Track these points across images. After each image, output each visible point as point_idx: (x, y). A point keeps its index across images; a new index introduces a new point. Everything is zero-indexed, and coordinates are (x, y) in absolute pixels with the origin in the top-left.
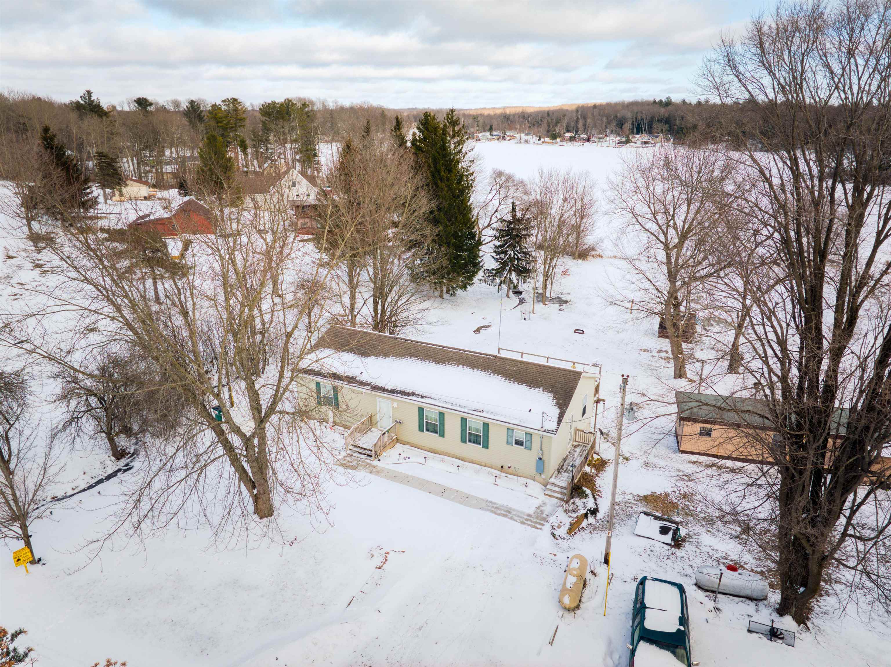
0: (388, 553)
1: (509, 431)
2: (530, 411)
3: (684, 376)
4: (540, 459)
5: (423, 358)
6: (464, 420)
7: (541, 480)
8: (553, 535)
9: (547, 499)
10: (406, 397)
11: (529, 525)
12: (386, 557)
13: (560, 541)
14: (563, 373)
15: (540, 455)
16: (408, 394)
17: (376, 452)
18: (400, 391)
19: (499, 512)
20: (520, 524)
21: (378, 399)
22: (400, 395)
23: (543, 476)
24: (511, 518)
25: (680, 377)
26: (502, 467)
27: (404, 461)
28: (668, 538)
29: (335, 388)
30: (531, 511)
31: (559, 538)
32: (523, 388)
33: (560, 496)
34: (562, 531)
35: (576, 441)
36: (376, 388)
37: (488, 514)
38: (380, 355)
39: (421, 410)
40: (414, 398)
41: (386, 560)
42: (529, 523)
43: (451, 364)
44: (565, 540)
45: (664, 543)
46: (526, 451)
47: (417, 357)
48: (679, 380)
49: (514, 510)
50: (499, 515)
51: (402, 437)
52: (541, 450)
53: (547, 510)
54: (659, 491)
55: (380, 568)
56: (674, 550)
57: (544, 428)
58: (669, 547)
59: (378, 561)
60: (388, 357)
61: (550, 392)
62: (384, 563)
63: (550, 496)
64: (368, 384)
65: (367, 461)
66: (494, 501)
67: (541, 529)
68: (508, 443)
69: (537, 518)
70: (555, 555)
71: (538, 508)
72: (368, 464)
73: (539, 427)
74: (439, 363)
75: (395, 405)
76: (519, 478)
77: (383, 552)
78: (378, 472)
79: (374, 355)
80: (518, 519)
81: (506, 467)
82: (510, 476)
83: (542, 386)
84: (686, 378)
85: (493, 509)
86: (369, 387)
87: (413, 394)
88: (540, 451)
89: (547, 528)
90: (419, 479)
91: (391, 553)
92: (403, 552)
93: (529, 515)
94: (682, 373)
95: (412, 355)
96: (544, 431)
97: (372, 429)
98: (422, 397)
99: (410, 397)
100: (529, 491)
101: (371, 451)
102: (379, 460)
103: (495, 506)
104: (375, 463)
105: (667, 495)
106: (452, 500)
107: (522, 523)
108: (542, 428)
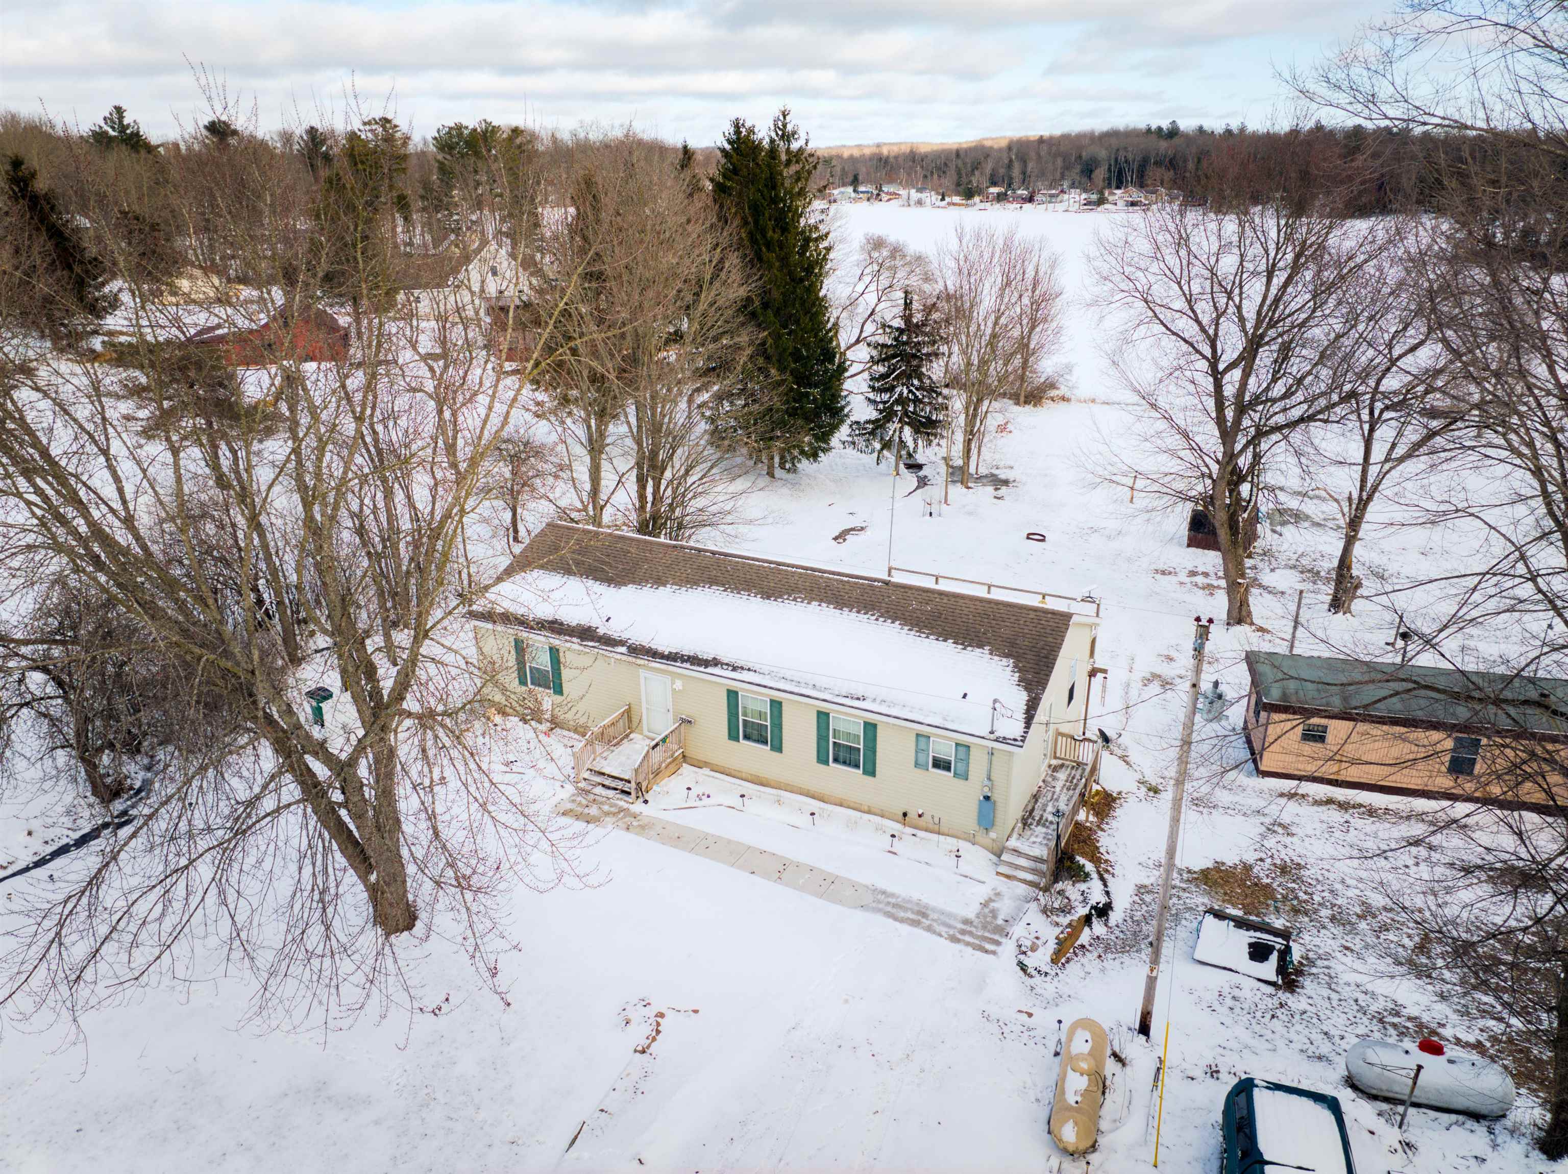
0: (661, 1015)
1: (920, 739)
2: (965, 696)
3: (1248, 621)
4: (987, 798)
5: (736, 588)
6: (823, 717)
7: (986, 841)
8: (1023, 967)
9: (1002, 885)
10: (702, 669)
11: (968, 944)
12: (658, 1024)
13: (1038, 980)
14: (1032, 615)
15: (986, 790)
16: (706, 663)
17: (638, 784)
18: (689, 657)
19: (902, 914)
20: (947, 942)
21: (642, 673)
22: (688, 665)
23: (993, 835)
24: (929, 929)
25: (1239, 622)
26: (905, 815)
27: (698, 803)
28: (1269, 969)
29: (554, 652)
30: (971, 912)
31: (1034, 973)
32: (948, 648)
33: (1030, 877)
34: (1041, 958)
35: (1055, 758)
36: (636, 650)
37: (880, 919)
38: (647, 582)
39: (732, 695)
40: (717, 670)
41: (658, 1032)
42: (967, 938)
43: (795, 600)
44: (1049, 978)
45: (1259, 980)
46: (956, 780)
47: (723, 585)
48: (1238, 628)
49: (934, 910)
50: (902, 921)
51: (694, 752)
52: (989, 779)
53: (1005, 908)
54: (1230, 859)
55: (643, 1052)
56: (1284, 996)
57: (997, 734)
58: (1270, 990)
59: (639, 1033)
60: (665, 585)
61: (1007, 656)
62: (654, 1039)
63: (1008, 877)
64: (622, 643)
65: (622, 803)
66: (890, 889)
67: (994, 953)
68: (917, 765)
69: (984, 928)
70: (1030, 1015)
71: (985, 905)
72: (622, 810)
73: (985, 732)
74: (768, 598)
75: (678, 685)
76: (942, 838)
77: (651, 1012)
78: (643, 828)
79: (634, 583)
80: (943, 930)
81: (912, 815)
82: (921, 834)
83: (989, 644)
84: (1252, 624)
85: (889, 909)
86: (623, 649)
87: (716, 662)
88: (986, 782)
89: (1008, 949)
90: (729, 842)
91: (670, 1015)
92: (696, 1011)
93: (966, 922)
94: (1244, 613)
95: (713, 582)
96: (996, 740)
97: (632, 736)
98: (735, 669)
99: (710, 670)
100: (964, 867)
101: (629, 782)
102: (646, 802)
103: (893, 900)
104: (638, 807)
105: (1247, 868)
106: (802, 889)
107: (954, 939)
108: (992, 732)
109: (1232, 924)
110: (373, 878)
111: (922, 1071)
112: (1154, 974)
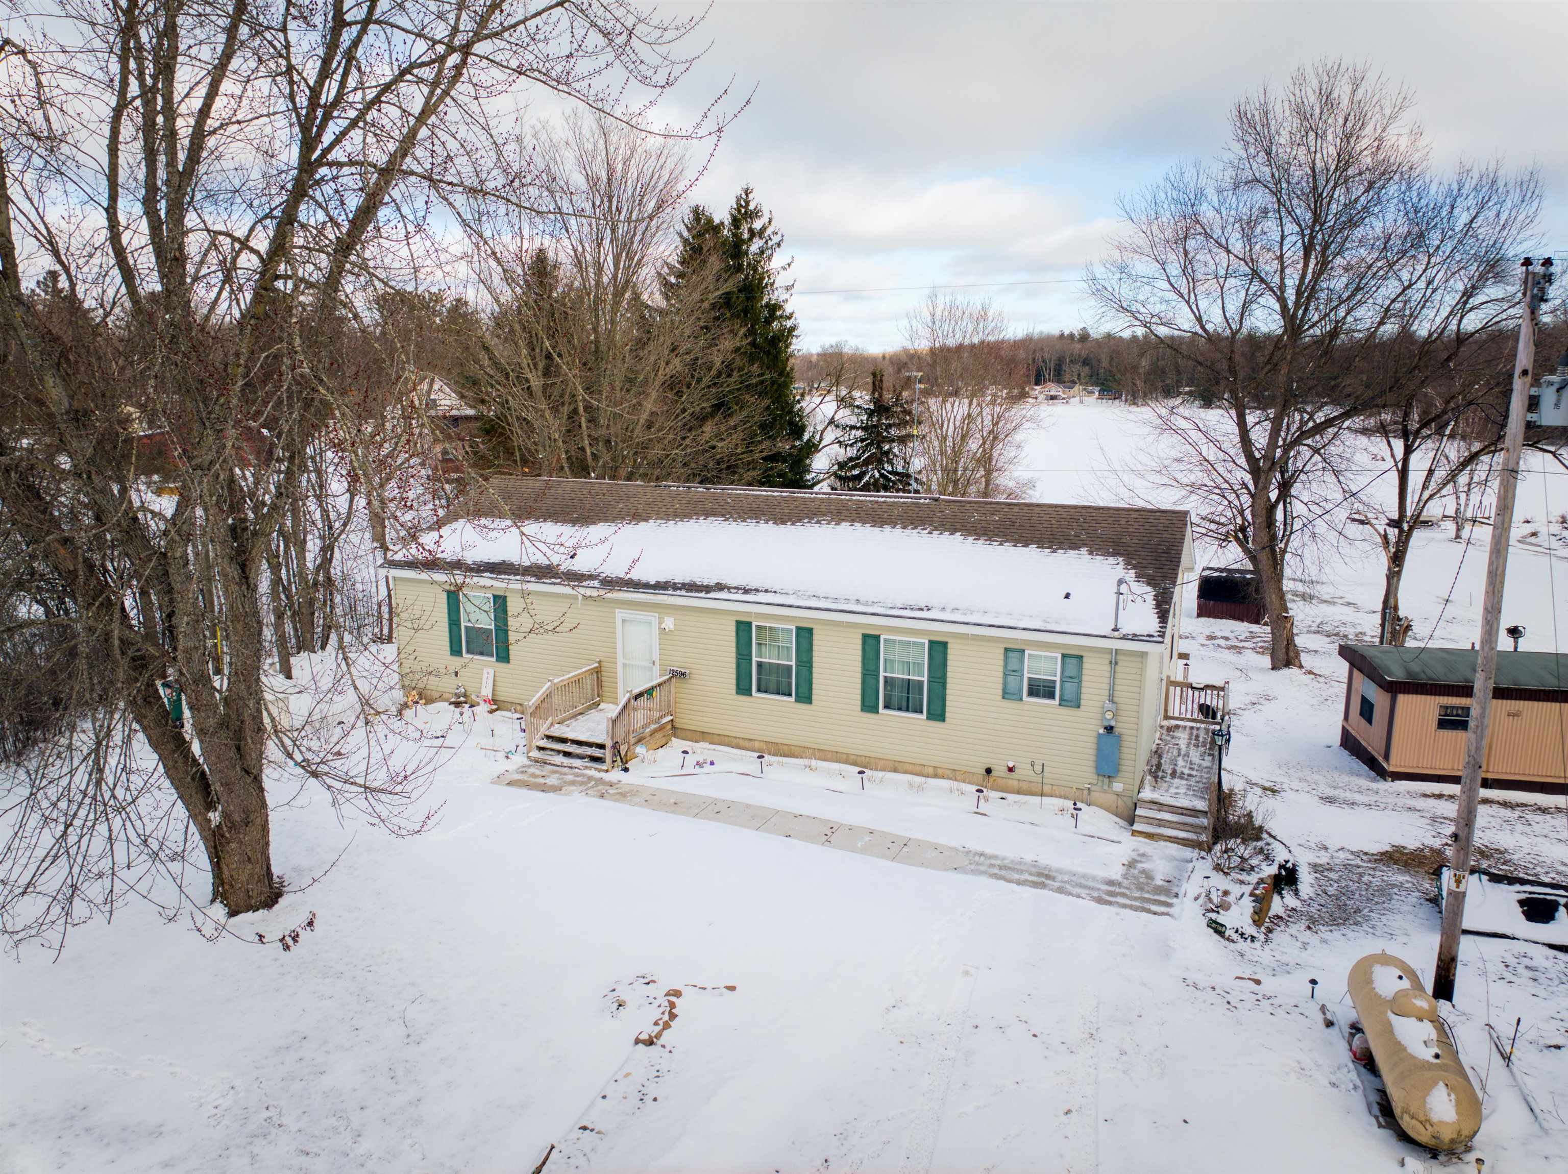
0: (677, 994)
1: (1010, 654)
2: (1067, 596)
3: (1297, 663)
4: (1109, 729)
5: (740, 517)
6: (871, 642)
7: (1110, 799)
8: (1218, 929)
9: (1144, 846)
10: (703, 595)
11: (1124, 906)
12: (672, 1005)
13: (1242, 945)
15: (1109, 715)
16: (707, 589)
17: (616, 746)
18: (684, 585)
19: (1016, 876)
20: (1094, 904)
21: (620, 614)
22: (683, 593)
23: (1118, 786)
24: (1060, 890)
25: (1288, 664)
26: (989, 771)
27: (698, 770)
29: (500, 602)
30: (1116, 872)
31: (1235, 936)
32: (1032, 554)
33: (1181, 834)
34: (1238, 919)
35: (1166, 717)
36: (610, 583)
37: (984, 880)
38: (623, 518)
39: (743, 628)
40: (724, 595)
41: (673, 1016)
42: (1121, 900)
43: (818, 522)
44: (1257, 944)
46: (1064, 711)
47: (723, 516)
48: (1286, 672)
49: (1060, 871)
50: (1019, 883)
51: (686, 721)
52: (1111, 700)
53: (1159, 868)
54: (1410, 843)
55: (650, 1042)
57: (1124, 631)
59: (641, 1019)
60: (646, 520)
61: (1114, 554)
62: (667, 1026)
63: (1150, 836)
64: (591, 577)
65: (592, 773)
66: (989, 851)
67: (1167, 914)
68: (1006, 694)
69: (1140, 888)
70: (1258, 982)
71: (1131, 865)
72: (590, 778)
73: (1107, 631)
74: (784, 523)
75: (669, 623)
77: (657, 991)
78: (624, 795)
79: (606, 521)
80: (1083, 892)
81: (999, 771)
82: (1011, 797)
83: (1085, 545)
84: (1301, 667)
85: (996, 871)
86: (596, 583)
87: (720, 587)
88: (1108, 705)
89: (1187, 910)
90: (748, 806)
91: (689, 995)
92: (732, 988)
93: (1111, 883)
94: (1292, 654)
95: (707, 514)
96: (1124, 638)
97: (602, 706)
98: (746, 591)
99: (712, 595)
100: (1083, 827)
101: (602, 746)
102: (626, 770)
103: (999, 862)
104: (616, 775)
106: (864, 851)
107: (1099, 900)
108: (1116, 629)
109: (1485, 878)
110: (215, 817)
111: (1123, 1053)
112: (1462, 889)
